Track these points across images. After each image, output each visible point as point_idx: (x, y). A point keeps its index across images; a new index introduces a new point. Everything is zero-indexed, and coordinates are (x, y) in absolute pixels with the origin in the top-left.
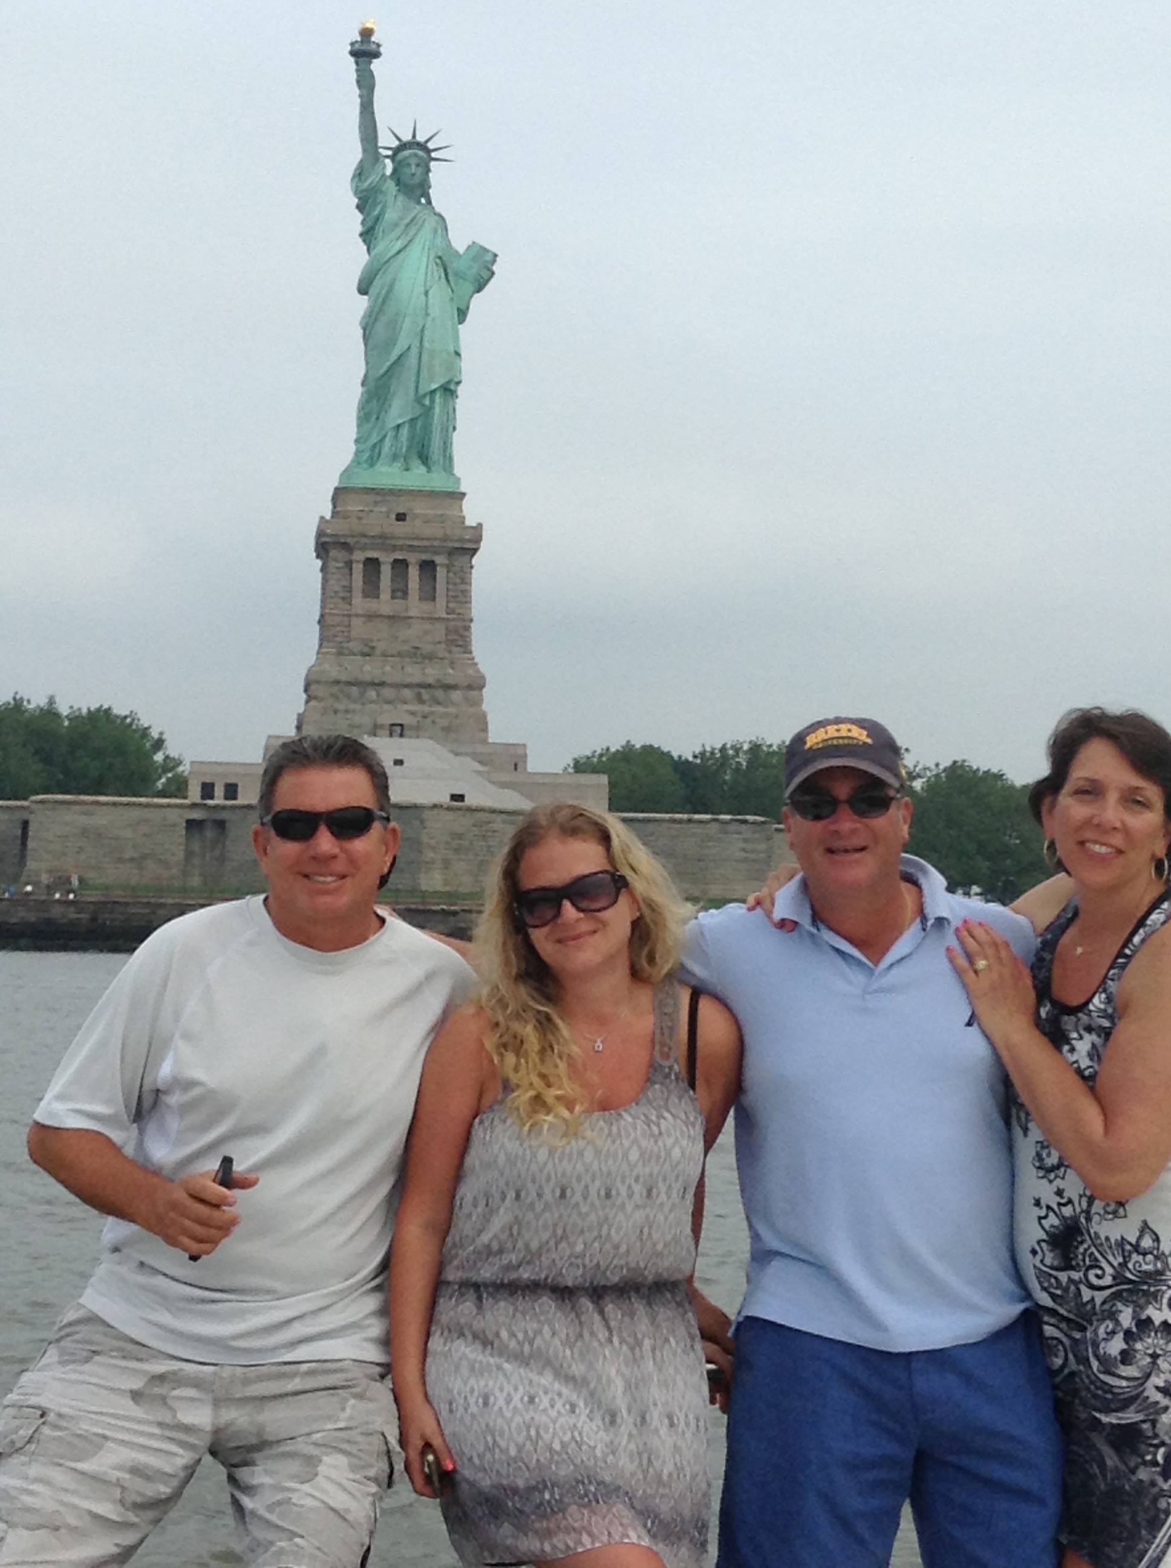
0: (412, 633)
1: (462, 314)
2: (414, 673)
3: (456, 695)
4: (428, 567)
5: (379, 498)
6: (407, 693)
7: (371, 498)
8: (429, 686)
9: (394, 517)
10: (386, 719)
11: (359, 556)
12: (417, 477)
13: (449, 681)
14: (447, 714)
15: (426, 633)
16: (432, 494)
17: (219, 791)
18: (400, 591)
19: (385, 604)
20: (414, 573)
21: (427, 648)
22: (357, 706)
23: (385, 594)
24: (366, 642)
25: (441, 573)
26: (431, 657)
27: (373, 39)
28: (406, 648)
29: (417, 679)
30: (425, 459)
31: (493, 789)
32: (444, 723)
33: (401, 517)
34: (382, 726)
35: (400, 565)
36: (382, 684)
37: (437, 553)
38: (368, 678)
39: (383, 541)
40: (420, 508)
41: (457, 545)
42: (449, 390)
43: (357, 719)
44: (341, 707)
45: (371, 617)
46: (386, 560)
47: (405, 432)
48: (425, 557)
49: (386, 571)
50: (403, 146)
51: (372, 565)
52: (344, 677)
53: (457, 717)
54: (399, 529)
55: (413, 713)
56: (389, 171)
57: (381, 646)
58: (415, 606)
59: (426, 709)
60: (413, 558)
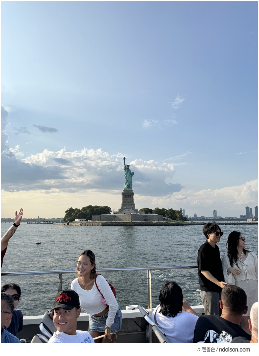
0: (129, 201)
1: (132, 177)
2: (129, 204)
3: (133, 205)
4: (130, 196)
8: (131, 205)
10: (127, 207)
11: (125, 195)
12: (129, 189)
17: (115, 214)
18: (128, 197)
20: (129, 196)
24: (126, 202)
26: (131, 202)
30: (130, 188)
33: (128, 192)
35: (128, 196)
37: (131, 194)
38: (126, 204)
39: (127, 194)
42: (131, 183)
44: (124, 207)
45: (126, 200)
47: (128, 186)
49: (127, 196)
50: (127, 165)
52: (124, 204)
53: (133, 207)
56: (126, 167)
58: (129, 199)
59: (130, 207)
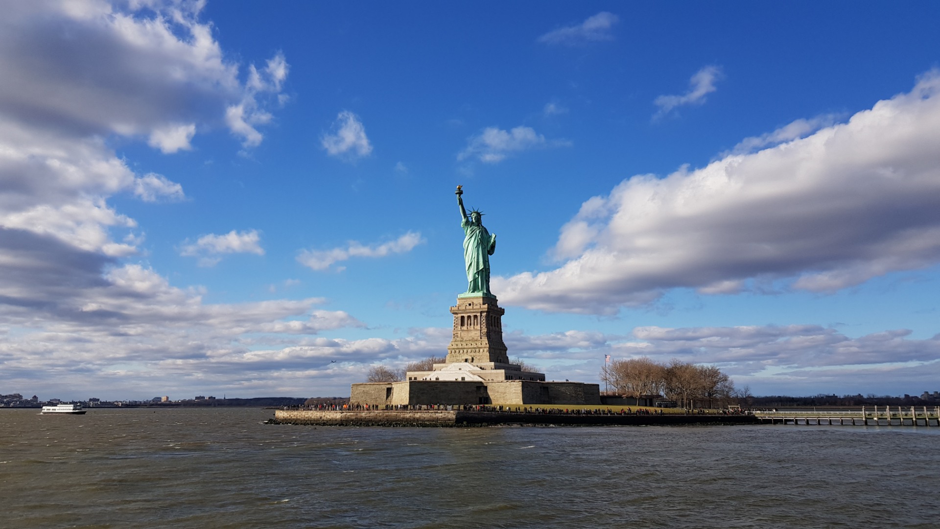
0: (472, 334)
3: (481, 350)
4: (475, 316)
5: (465, 300)
6: (469, 350)
7: (463, 300)
8: (475, 348)
9: (468, 305)
10: (464, 358)
11: (460, 315)
13: (480, 346)
14: (479, 356)
15: (476, 334)
16: (477, 298)
18: (469, 324)
19: (465, 328)
21: (475, 338)
22: (458, 355)
23: (466, 325)
24: (462, 338)
25: (479, 318)
26: (477, 340)
27: (461, 189)
28: (471, 338)
29: (472, 346)
31: (471, 375)
32: (478, 358)
33: (470, 305)
34: (463, 360)
36: (464, 348)
37: (478, 313)
38: (461, 347)
39: (465, 311)
40: (475, 301)
41: (482, 310)
42: (483, 271)
43: (458, 358)
44: (455, 355)
45: (463, 331)
46: (466, 315)
47: (472, 282)
48: (475, 314)
49: (466, 319)
51: (463, 318)
52: (456, 347)
53: (482, 356)
54: (468, 307)
55: (471, 356)
57: (465, 339)
58: (473, 327)
59: (474, 354)
60: (472, 315)
